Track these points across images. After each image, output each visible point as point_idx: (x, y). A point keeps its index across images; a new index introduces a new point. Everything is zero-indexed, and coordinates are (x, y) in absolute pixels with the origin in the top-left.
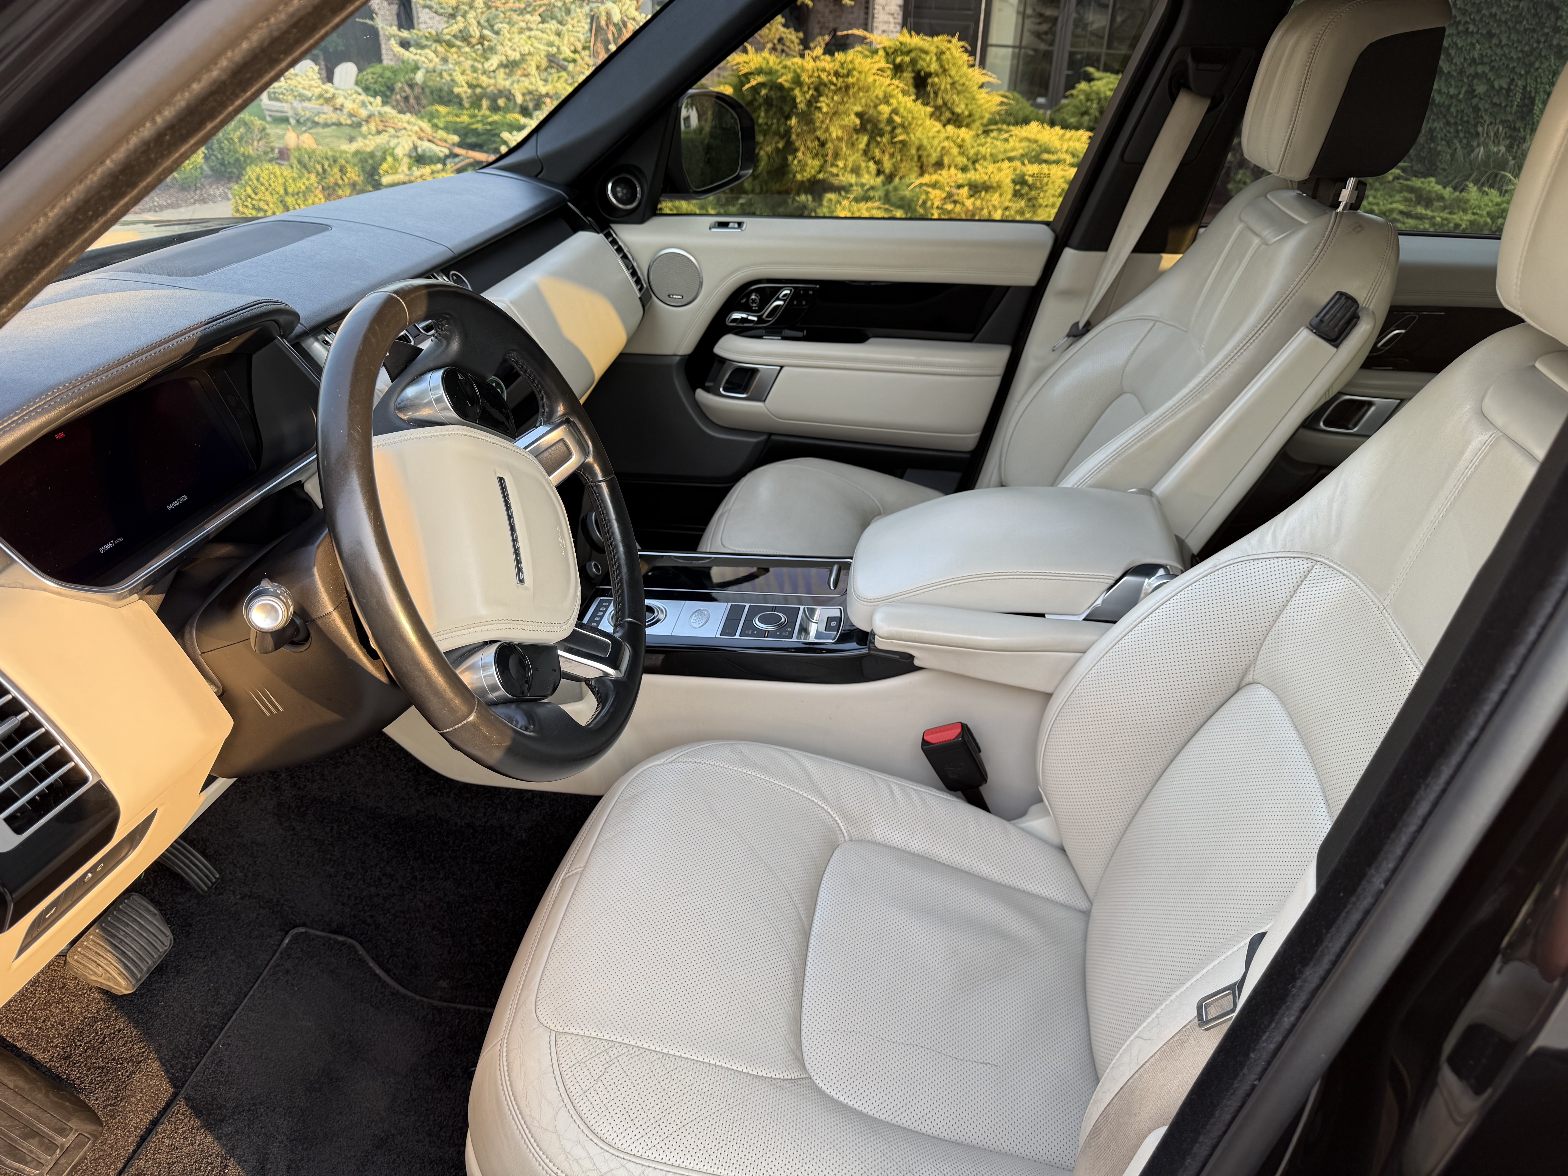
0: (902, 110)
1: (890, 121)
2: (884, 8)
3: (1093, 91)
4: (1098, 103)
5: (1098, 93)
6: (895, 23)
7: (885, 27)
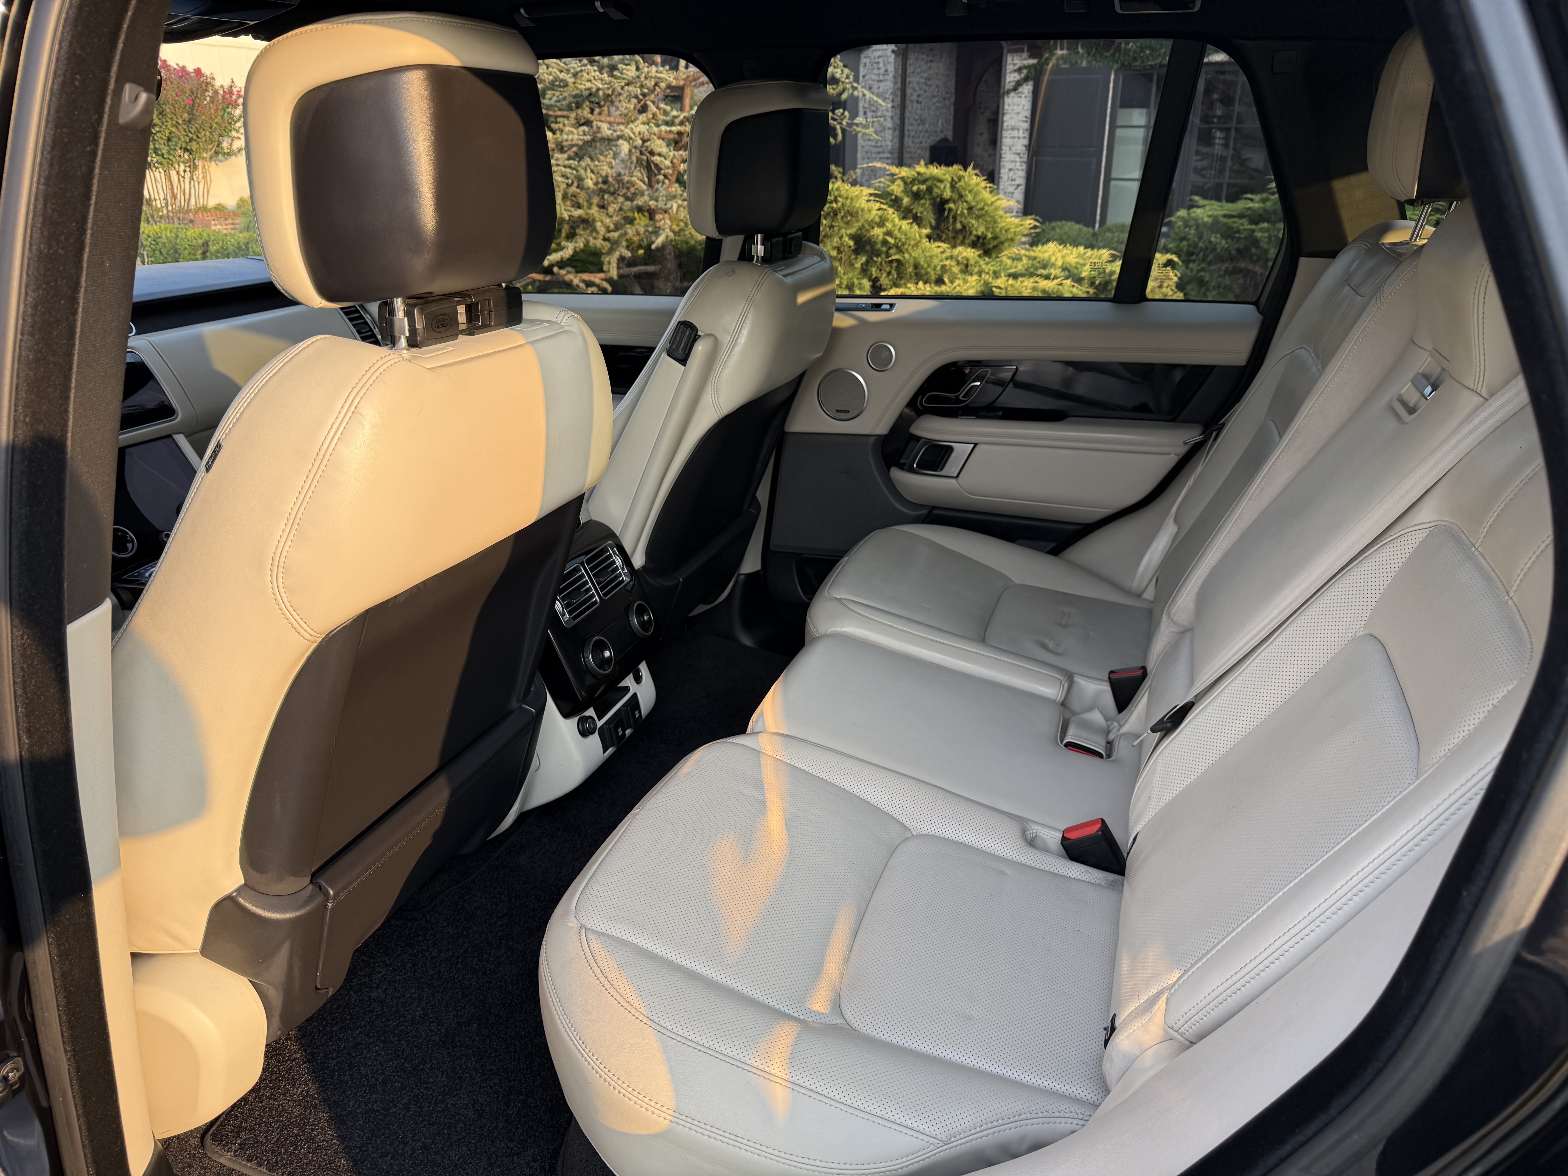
0: (896, 232)
1: (885, 242)
2: (1010, 149)
3: (1191, 218)
4: (1197, 229)
5: (1196, 220)
6: (1021, 162)
7: (1012, 166)
